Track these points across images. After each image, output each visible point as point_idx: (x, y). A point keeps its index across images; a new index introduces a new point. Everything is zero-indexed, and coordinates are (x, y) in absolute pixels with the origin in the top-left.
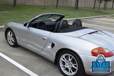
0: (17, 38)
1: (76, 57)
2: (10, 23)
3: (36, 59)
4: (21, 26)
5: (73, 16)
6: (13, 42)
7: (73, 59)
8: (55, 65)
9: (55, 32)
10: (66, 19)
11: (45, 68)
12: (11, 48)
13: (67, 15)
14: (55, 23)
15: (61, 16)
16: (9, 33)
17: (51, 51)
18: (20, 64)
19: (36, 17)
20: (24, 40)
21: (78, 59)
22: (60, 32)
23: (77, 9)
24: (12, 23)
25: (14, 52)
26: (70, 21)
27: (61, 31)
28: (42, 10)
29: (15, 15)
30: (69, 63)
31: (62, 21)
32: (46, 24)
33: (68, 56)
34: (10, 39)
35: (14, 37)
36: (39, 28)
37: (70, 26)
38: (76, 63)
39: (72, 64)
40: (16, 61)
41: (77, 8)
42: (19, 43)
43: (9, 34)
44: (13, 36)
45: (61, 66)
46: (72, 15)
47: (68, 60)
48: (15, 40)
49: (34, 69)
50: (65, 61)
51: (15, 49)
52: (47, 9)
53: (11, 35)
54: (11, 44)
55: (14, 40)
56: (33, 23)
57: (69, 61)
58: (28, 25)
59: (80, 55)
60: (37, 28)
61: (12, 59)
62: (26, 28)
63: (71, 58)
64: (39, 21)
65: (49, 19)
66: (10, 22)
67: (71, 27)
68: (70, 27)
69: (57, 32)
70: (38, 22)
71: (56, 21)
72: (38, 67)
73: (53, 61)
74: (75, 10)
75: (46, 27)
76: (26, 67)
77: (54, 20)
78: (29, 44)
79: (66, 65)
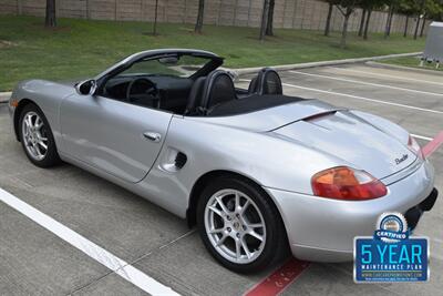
0: (56, 134)
1: (261, 199)
2: (31, 82)
3: (124, 208)
4: (69, 94)
5: (253, 60)
6: (43, 151)
7: (250, 206)
8: (190, 227)
9: (188, 115)
10: (226, 70)
11: (156, 239)
12: (38, 170)
13: (233, 56)
14: (189, 81)
15: (209, 60)
16: (30, 117)
17: (174, 178)
18: (69, 227)
19: (124, 62)
20: (81, 142)
21: (267, 206)
22: (204, 114)
23: (267, 37)
24: (40, 82)
25: (47, 184)
26: (242, 75)
27: (209, 111)
28: (147, 37)
29: (52, 56)
30: (236, 220)
31: (213, 74)
32: (159, 87)
33: (234, 196)
34: (32, 140)
35: (46, 130)
36: (133, 101)
37: (242, 92)
38: (259, 221)
39: (245, 223)
40: (54, 217)
41: (267, 31)
42: (64, 152)
43: (28, 121)
44: (41, 130)
45: (208, 231)
46: (252, 56)
47: (233, 209)
48: (51, 141)
49: (115, 243)
50: (224, 213)
51: (50, 173)
52: (165, 35)
53: (37, 125)
54: (36, 158)
55: (44, 142)
56: (114, 82)
57: (237, 215)
58: (93, 90)
59: (274, 194)
60: (126, 101)
61: (39, 209)
62: (86, 100)
63: (242, 205)
64: (133, 77)
65: (172, 70)
66: (31, 78)
67: (244, 96)
68: (240, 97)
69: (195, 113)
70: (128, 80)
71: (194, 78)
72: (129, 235)
73: (183, 214)
74: (260, 39)
75: (157, 96)
76: (87, 238)
77: (188, 74)
78: (98, 156)
79: (226, 226)
